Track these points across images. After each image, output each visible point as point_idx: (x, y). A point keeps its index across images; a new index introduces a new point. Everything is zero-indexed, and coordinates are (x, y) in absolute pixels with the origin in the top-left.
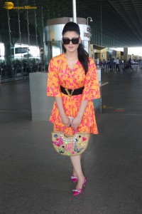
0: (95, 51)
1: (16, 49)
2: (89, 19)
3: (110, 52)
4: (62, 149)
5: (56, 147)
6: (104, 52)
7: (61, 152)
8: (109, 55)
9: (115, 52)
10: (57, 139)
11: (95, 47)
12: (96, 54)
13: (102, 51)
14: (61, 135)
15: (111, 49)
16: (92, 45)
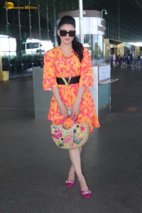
0: (112, 46)
1: (28, 44)
2: (104, 12)
3: (128, 47)
4: (61, 142)
5: (55, 140)
6: (121, 47)
7: (61, 145)
8: (127, 50)
9: (133, 47)
10: (56, 132)
11: (111, 42)
12: (112, 49)
13: (119, 46)
14: (60, 127)
15: (130, 44)
16: (108, 40)
